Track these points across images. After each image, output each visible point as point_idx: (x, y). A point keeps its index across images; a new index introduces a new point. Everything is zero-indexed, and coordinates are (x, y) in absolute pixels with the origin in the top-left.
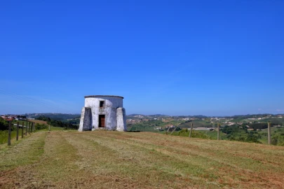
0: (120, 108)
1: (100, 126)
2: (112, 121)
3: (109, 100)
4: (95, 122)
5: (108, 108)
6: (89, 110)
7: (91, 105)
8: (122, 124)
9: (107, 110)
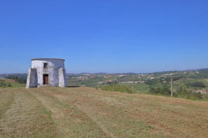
0: (61, 69)
1: (44, 83)
2: (55, 79)
3: (52, 62)
4: (40, 80)
5: (51, 69)
6: (34, 71)
7: (36, 67)
8: (63, 82)
9: (50, 71)
